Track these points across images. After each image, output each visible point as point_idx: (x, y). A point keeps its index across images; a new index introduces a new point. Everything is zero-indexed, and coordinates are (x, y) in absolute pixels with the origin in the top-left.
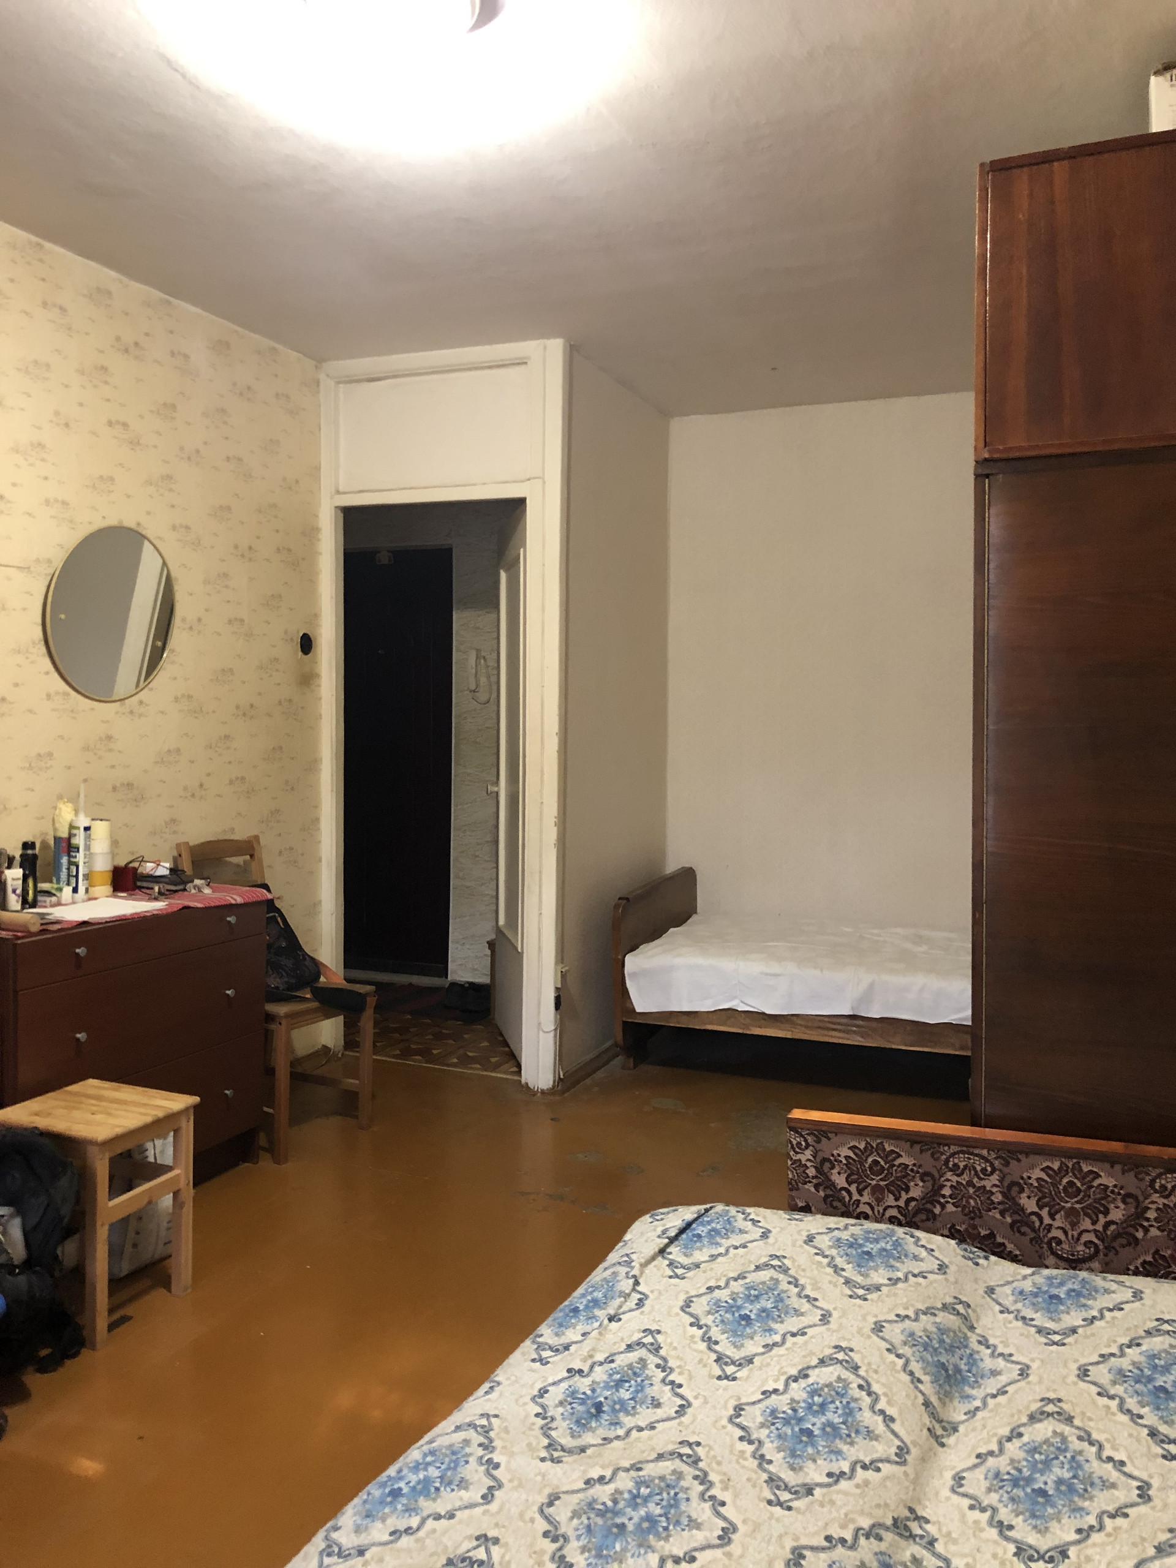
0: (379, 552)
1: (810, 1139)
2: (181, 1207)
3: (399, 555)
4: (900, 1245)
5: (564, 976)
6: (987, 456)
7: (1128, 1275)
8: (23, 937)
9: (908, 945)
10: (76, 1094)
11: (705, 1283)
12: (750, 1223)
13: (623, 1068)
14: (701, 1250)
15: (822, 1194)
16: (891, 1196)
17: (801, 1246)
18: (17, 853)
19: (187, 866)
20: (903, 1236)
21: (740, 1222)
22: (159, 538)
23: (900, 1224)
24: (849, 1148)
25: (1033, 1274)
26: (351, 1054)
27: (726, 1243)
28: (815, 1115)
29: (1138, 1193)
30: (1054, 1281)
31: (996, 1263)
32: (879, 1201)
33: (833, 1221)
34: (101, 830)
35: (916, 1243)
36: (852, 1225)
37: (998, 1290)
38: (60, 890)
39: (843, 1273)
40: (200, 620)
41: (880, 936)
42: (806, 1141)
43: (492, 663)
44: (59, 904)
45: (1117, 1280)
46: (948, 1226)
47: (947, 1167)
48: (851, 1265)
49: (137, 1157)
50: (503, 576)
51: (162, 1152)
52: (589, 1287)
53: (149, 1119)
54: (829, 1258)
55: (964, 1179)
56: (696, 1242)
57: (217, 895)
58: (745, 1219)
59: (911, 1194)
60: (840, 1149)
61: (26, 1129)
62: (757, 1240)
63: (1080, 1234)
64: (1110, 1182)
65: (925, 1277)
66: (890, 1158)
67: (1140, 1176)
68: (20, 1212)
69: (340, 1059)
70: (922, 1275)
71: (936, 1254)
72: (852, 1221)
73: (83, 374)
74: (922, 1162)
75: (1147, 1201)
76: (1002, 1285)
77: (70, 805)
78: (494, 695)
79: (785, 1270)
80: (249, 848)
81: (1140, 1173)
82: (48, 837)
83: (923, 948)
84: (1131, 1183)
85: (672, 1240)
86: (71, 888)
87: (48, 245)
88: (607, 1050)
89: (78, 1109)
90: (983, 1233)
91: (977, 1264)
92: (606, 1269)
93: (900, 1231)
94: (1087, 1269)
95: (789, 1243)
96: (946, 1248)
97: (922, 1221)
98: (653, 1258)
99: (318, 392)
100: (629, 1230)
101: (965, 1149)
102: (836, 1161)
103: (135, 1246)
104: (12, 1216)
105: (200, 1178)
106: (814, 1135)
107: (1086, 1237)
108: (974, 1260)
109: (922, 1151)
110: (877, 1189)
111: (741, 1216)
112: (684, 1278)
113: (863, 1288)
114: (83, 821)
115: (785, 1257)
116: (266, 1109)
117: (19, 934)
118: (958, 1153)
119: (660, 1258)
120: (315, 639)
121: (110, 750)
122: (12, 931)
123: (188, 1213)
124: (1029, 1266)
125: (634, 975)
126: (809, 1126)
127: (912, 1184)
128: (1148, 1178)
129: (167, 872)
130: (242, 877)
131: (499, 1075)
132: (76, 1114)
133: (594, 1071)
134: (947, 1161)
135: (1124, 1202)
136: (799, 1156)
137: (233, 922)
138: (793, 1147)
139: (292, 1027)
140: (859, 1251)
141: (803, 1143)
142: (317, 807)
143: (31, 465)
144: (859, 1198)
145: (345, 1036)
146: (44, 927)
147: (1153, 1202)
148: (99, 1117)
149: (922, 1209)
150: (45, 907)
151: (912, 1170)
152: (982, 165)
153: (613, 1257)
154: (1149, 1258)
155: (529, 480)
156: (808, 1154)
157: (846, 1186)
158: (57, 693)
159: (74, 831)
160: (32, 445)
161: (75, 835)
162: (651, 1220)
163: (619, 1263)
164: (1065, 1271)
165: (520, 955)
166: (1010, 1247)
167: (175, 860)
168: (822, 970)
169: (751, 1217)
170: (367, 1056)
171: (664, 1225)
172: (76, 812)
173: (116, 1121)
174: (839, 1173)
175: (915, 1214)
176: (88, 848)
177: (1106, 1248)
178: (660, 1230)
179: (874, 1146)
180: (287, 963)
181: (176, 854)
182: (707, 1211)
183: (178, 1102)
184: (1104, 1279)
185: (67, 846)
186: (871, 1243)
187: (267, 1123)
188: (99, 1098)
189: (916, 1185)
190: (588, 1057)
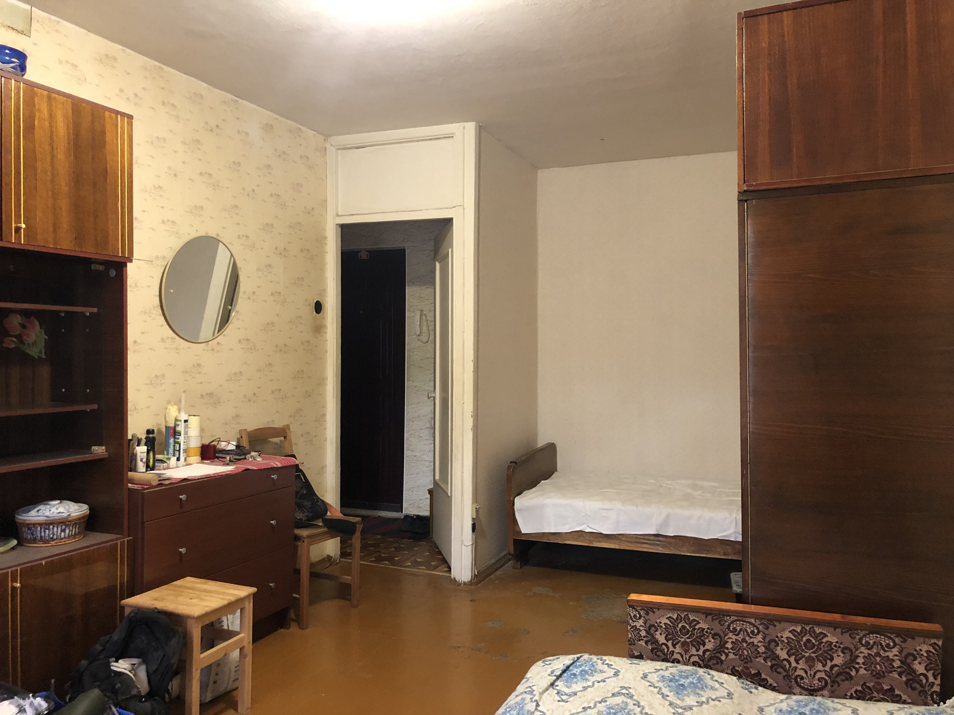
0: (361, 252)
1: (642, 612)
2: (245, 656)
3: (373, 253)
4: (702, 680)
5: (477, 511)
6: (745, 189)
7: (847, 699)
8: (147, 489)
9: (689, 491)
10: (180, 586)
11: (581, 705)
12: (606, 666)
13: (514, 568)
14: (577, 684)
15: (650, 647)
16: (694, 648)
17: (640, 681)
18: (143, 436)
19: (245, 443)
20: (703, 674)
21: (600, 666)
22: (231, 243)
23: (700, 666)
24: (667, 618)
25: (787, 699)
26: (345, 560)
27: (592, 679)
28: (645, 598)
29: (852, 647)
30: (801, 703)
31: (763, 692)
32: (686, 651)
33: (659, 665)
34: (194, 422)
35: (712, 679)
36: (671, 667)
37: (766, 709)
38: (169, 459)
39: (668, 698)
40: (254, 293)
41: (671, 485)
42: (639, 613)
43: (430, 318)
44: (168, 468)
45: (841, 702)
46: (731, 668)
47: (729, 630)
48: (672, 693)
49: (218, 626)
50: (438, 265)
51: (232, 623)
52: (507, 708)
53: (225, 602)
54: (658, 689)
55: (741, 636)
56: (573, 678)
57: (265, 461)
58: (603, 663)
59: (707, 647)
60: (661, 619)
61: (150, 609)
62: (611, 677)
63: (815, 673)
64: (834, 640)
65: (720, 701)
66: (693, 624)
67: (853, 636)
68: (145, 662)
69: (338, 563)
70: (717, 699)
71: (725, 685)
72: (670, 664)
73: (185, 144)
74: (713, 627)
75: (857, 652)
76: (768, 706)
77: (176, 407)
78: (432, 338)
79: (631, 697)
80: (283, 432)
81: (853, 634)
82: (162, 427)
83: (700, 492)
84: (847, 640)
85: (558, 677)
86: (176, 458)
87: (166, 68)
88: (505, 556)
89: (182, 596)
90: (753, 672)
91: (751, 692)
92: (517, 696)
93: (701, 671)
94: (820, 696)
95: (632, 678)
96: (731, 682)
97: (714, 664)
98: (547, 689)
99: (326, 155)
100: (529, 671)
101: (740, 618)
102: (658, 626)
103: (215, 682)
104: (140, 664)
105: (256, 637)
106: (645, 610)
107: (818, 675)
108: (749, 690)
109: (713, 620)
110: (684, 644)
111: (600, 662)
112: (567, 702)
113: (681, 708)
114: (183, 416)
115: (630, 688)
116: (294, 595)
117: (145, 487)
118: (736, 621)
119: (551, 689)
120: (323, 304)
121: (200, 373)
122: (140, 485)
123: (249, 659)
124: (783, 693)
125: (520, 510)
126: (642, 605)
127: (707, 641)
128: (858, 637)
129: (234, 448)
130: (279, 451)
131: (436, 573)
132: (181, 599)
133: (497, 570)
134: (729, 626)
135: (843, 652)
136: (635, 624)
137: (275, 478)
138: (631, 618)
139: (310, 544)
140: (677, 684)
141: (638, 615)
142: (324, 407)
143: (154, 199)
144: (674, 650)
145: (341, 549)
146: (161, 482)
147: (861, 652)
148: (194, 601)
149: (714, 657)
150: (160, 470)
151: (707, 632)
152: (739, 14)
153: (520, 688)
154: (859, 688)
155: (455, 207)
156: (641, 622)
157: (665, 642)
158: (168, 338)
159: (178, 423)
160: (155, 187)
161: (179, 425)
162: (543, 664)
163: (526, 692)
164: (807, 697)
165: (450, 498)
166: (770, 681)
167: (238, 441)
168: (637, 506)
169: (607, 662)
170: (356, 560)
171: (552, 668)
172: (179, 410)
173: (205, 604)
174: (661, 634)
175: (709, 660)
176: (186, 433)
177: (831, 682)
178: (549, 671)
179: (683, 616)
180: (307, 503)
181: (239, 436)
182: (578, 658)
183: (244, 591)
184: (833, 702)
185: (175, 433)
186: (684, 678)
187: (295, 604)
188: (193, 589)
189: (710, 641)
190: (493, 561)
